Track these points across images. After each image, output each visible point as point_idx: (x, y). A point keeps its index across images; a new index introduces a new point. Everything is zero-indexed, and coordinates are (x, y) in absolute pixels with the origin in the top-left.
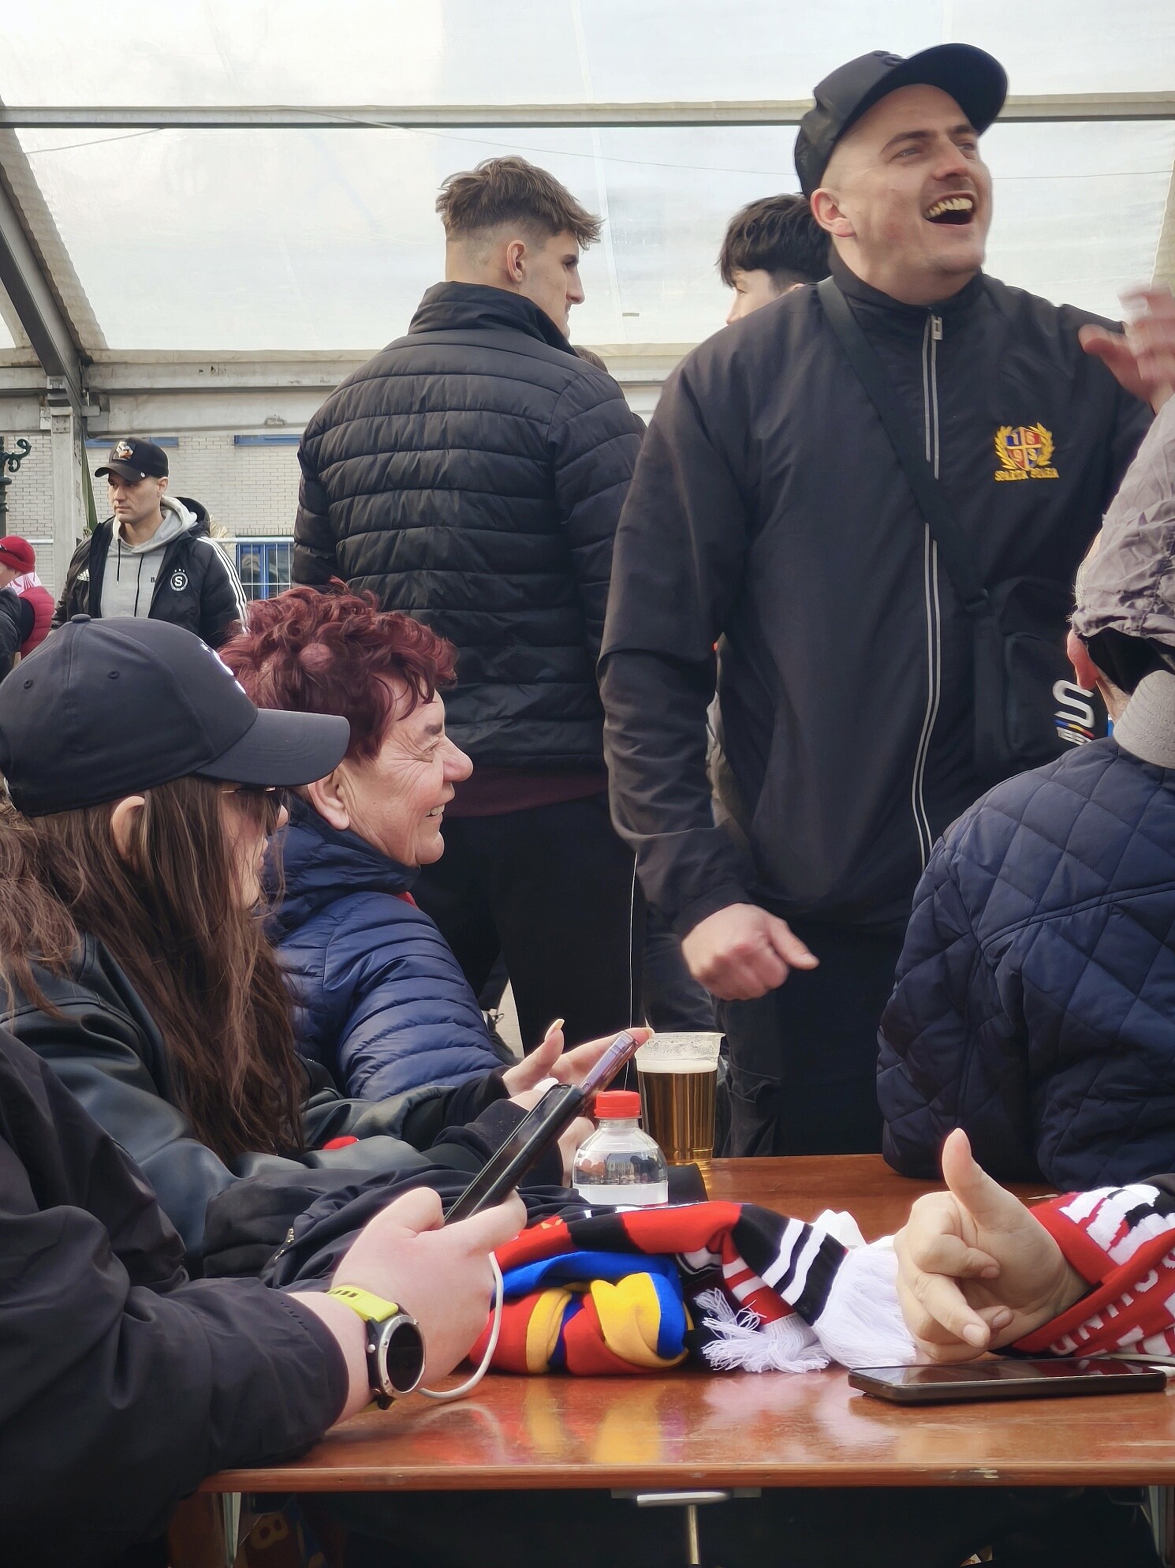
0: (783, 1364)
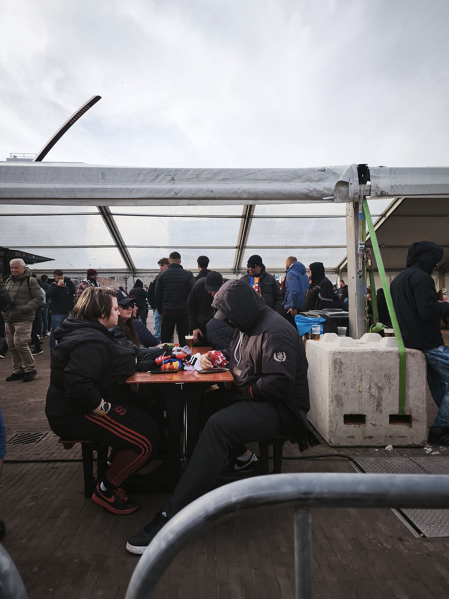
0: (191, 370)
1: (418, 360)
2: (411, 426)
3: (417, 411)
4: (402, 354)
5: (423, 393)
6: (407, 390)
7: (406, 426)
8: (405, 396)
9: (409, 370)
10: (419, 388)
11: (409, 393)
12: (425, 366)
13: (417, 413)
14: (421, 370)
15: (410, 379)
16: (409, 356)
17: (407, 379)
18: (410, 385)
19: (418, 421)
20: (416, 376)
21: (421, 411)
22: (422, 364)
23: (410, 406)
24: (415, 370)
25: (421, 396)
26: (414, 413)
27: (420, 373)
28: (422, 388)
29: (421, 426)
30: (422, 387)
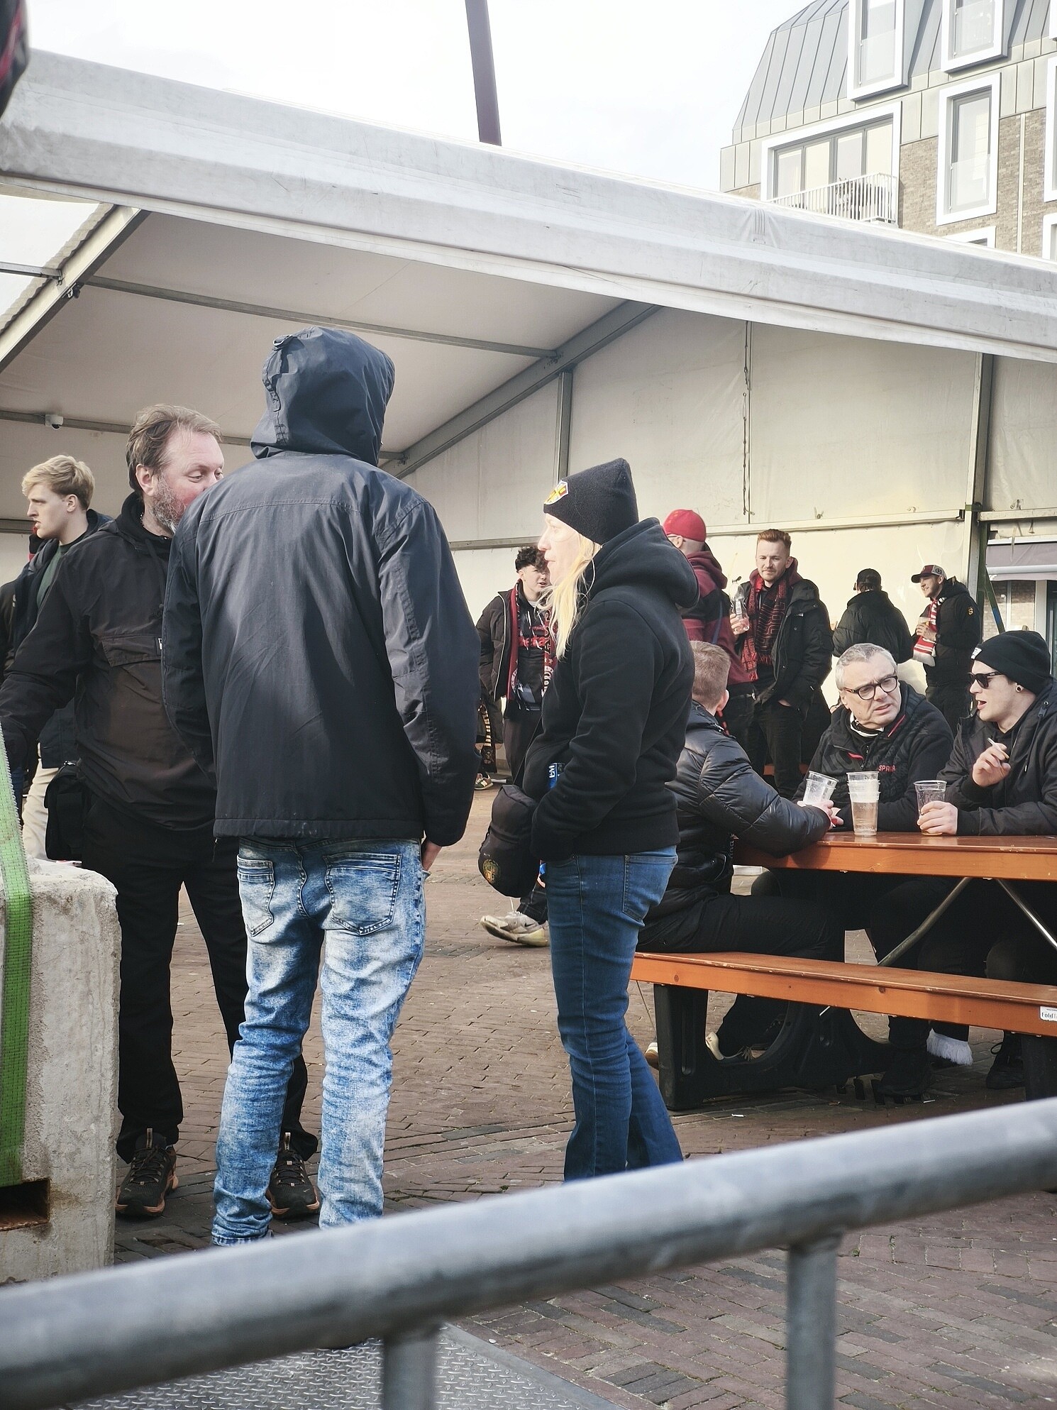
1: (84, 929)
2: (44, 1230)
3: (71, 1156)
4: (15, 907)
5: (102, 1075)
6: (33, 1067)
7: (22, 1234)
8: (24, 1097)
9: (43, 978)
10: (83, 1054)
11: (42, 1081)
12: (114, 955)
13: (72, 1166)
14: (97, 971)
15: (48, 1019)
16: (46, 915)
17: (34, 1018)
18: (46, 1043)
19: (74, 1200)
20: (75, 1000)
21: (88, 1153)
22: (100, 946)
23: (43, 1139)
24: (72, 975)
25: (94, 1087)
26: (60, 1168)
27: (92, 984)
28: (99, 1053)
29: (89, 1221)
30: (99, 1046)
